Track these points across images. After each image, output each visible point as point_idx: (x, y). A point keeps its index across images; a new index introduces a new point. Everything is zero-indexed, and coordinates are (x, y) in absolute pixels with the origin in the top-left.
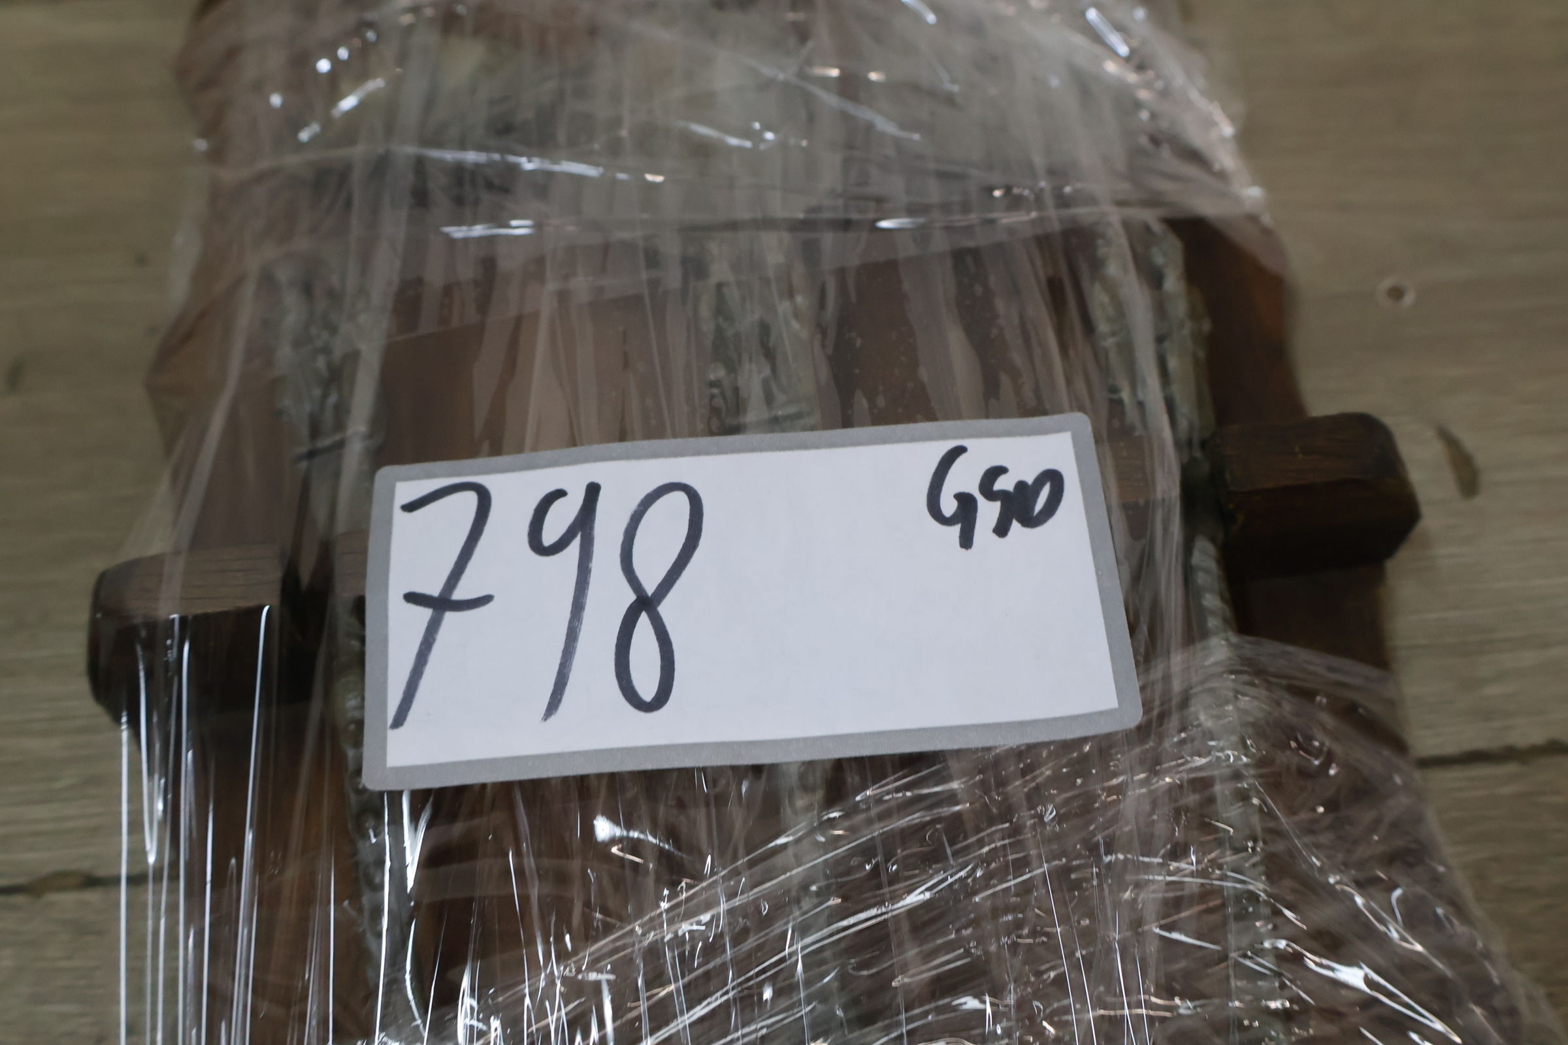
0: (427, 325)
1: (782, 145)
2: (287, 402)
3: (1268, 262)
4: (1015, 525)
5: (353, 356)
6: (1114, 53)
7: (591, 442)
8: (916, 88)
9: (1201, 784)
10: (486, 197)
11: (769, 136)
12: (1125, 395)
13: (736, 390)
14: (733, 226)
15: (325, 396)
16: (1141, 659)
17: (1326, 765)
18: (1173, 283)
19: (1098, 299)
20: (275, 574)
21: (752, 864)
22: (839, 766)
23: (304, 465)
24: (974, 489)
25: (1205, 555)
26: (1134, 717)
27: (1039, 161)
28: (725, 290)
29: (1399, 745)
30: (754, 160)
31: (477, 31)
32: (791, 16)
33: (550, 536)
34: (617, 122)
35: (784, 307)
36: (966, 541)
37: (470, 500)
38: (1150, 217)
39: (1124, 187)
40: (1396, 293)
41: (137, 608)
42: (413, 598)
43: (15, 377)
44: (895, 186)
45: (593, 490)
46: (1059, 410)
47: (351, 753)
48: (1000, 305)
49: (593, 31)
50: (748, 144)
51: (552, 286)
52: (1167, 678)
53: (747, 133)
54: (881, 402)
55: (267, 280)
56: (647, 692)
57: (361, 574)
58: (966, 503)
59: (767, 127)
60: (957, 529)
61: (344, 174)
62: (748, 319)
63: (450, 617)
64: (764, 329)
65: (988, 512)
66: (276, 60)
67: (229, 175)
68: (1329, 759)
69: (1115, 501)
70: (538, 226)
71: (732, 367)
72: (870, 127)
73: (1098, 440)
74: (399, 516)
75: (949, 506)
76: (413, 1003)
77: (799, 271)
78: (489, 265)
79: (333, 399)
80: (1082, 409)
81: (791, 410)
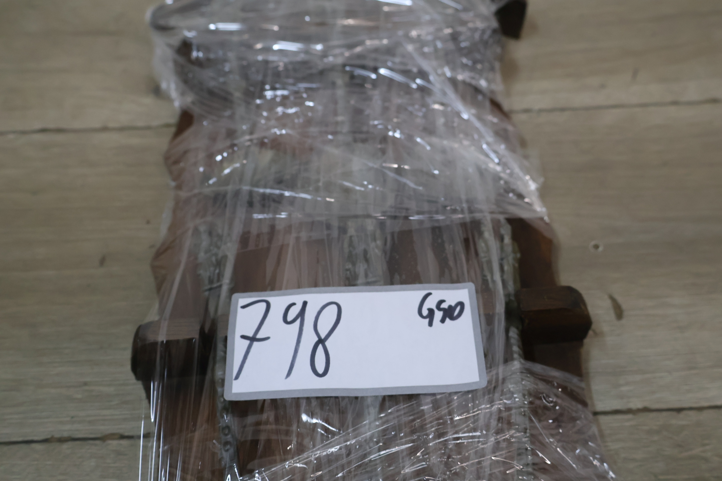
0: (251, 246)
1: (374, 190)
2: (201, 272)
3: (547, 234)
4: (448, 320)
5: (225, 257)
6: (493, 161)
7: (305, 287)
8: (422, 171)
9: (508, 409)
10: (273, 205)
11: (370, 187)
12: (489, 278)
13: (355, 272)
14: (356, 217)
15: (215, 270)
16: (488, 366)
17: (555, 406)
18: (507, 240)
19: (481, 245)
20: (198, 328)
21: (354, 431)
22: (384, 398)
23: (207, 293)
24: (434, 307)
25: (514, 333)
26: (484, 384)
27: (463, 197)
28: (353, 238)
29: (585, 404)
30: (365, 194)
31: (272, 148)
32: (379, 146)
33: (290, 318)
34: (318, 181)
35: (373, 245)
36: (431, 324)
37: (263, 305)
38: (501, 217)
39: (494, 207)
40: (596, 247)
41: (151, 337)
42: (243, 337)
43: (102, 262)
44: (412, 205)
45: (305, 304)
46: (464, 281)
47: (219, 390)
48: (447, 246)
49: (311, 149)
50: (363, 189)
51: (294, 235)
52: (497, 374)
53: (363, 185)
54: (404, 277)
55: (196, 231)
56: (321, 370)
57: (226, 328)
58: (431, 312)
59: (369, 183)
60: (427, 320)
61: (224, 196)
62: (360, 249)
63: (255, 344)
64: (365, 252)
65: (438, 315)
66: (201, 155)
67: (183, 194)
68: (556, 404)
69: (482, 312)
70: (290, 215)
71: (354, 264)
72: (405, 184)
73: (477, 292)
74: (240, 310)
75: (425, 312)
76: (237, 474)
77: (378, 232)
78: (273, 228)
79: (217, 271)
80: (473, 282)
81: (373, 279)
